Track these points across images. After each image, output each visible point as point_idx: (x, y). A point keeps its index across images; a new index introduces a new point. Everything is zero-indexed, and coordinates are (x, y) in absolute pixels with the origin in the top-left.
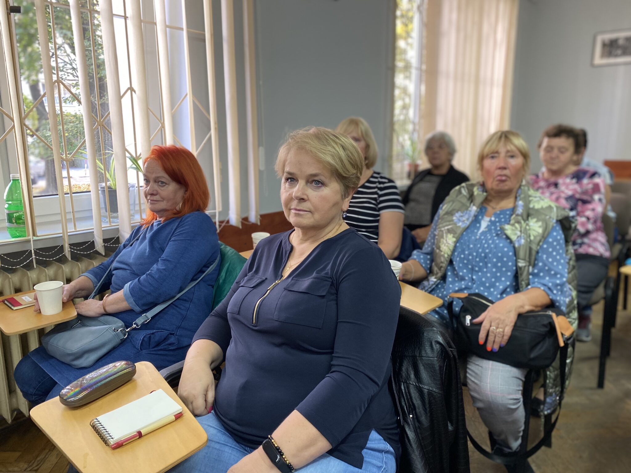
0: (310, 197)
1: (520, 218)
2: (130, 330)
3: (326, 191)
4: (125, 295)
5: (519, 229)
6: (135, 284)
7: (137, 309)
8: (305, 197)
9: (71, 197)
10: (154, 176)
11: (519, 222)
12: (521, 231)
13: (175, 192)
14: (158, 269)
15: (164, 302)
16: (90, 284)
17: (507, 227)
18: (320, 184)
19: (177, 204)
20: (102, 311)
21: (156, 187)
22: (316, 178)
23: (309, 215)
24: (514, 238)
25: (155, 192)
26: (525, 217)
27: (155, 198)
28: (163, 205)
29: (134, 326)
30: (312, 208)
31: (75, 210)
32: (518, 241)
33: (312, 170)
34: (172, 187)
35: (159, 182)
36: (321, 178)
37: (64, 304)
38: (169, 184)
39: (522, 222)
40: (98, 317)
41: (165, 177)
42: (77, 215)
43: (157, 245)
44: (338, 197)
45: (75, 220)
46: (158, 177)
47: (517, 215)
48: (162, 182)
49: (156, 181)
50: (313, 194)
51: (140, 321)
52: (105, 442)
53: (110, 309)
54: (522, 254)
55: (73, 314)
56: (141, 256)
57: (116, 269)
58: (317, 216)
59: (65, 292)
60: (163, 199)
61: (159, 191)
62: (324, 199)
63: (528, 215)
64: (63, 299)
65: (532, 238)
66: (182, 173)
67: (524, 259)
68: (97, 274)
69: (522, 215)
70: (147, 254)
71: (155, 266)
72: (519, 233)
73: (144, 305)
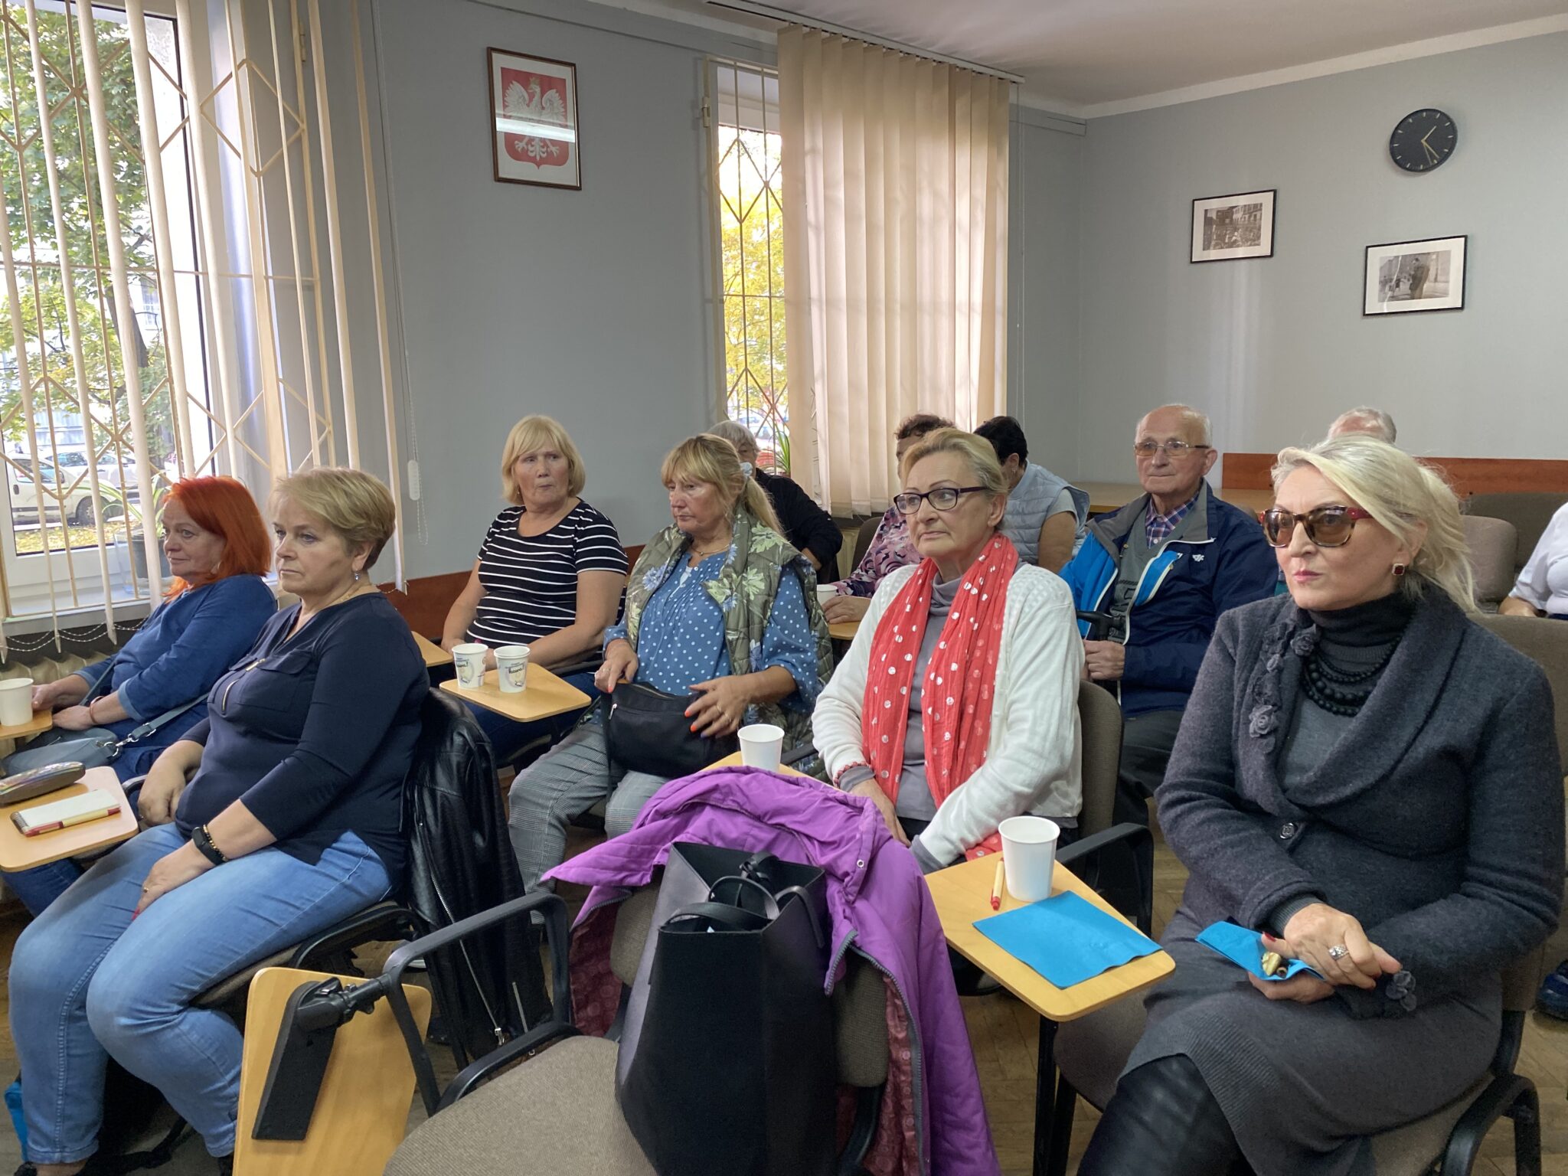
0: (299, 554)
1: (730, 570)
2: (124, 746)
3: (320, 548)
4: (120, 696)
5: (728, 586)
6: (134, 682)
7: (137, 716)
8: (291, 554)
9: (69, 554)
10: (174, 522)
11: (728, 576)
12: (731, 589)
13: (208, 546)
14: (167, 659)
15: (177, 707)
16: (84, 686)
17: (712, 583)
18: (312, 539)
19: (212, 564)
20: (89, 720)
21: (179, 539)
22: (306, 532)
23: (299, 576)
24: (720, 599)
25: (176, 547)
26: (739, 568)
27: (178, 555)
28: (190, 566)
29: (130, 740)
30: (302, 570)
31: (76, 576)
32: (728, 603)
33: (300, 522)
34: (203, 538)
35: (182, 531)
36: (312, 531)
37: (37, 712)
38: (197, 535)
39: (734, 576)
40: (86, 730)
41: (192, 525)
42: (79, 586)
43: (174, 626)
44: (339, 554)
45: (75, 594)
46: (180, 525)
47: (728, 566)
48: (188, 532)
49: (179, 529)
50: (302, 549)
51: (138, 732)
52: (19, 828)
53: (101, 717)
54: (732, 623)
55: (46, 723)
56: (149, 643)
57: (120, 662)
58: (309, 578)
59: (37, 695)
60: (189, 558)
61: (184, 545)
62: (315, 556)
63: (746, 566)
64: (33, 704)
65: (752, 598)
66: (216, 519)
67: (736, 630)
68: (95, 672)
69: (733, 566)
70: (157, 638)
71: (164, 655)
72: (728, 592)
73: (146, 710)
